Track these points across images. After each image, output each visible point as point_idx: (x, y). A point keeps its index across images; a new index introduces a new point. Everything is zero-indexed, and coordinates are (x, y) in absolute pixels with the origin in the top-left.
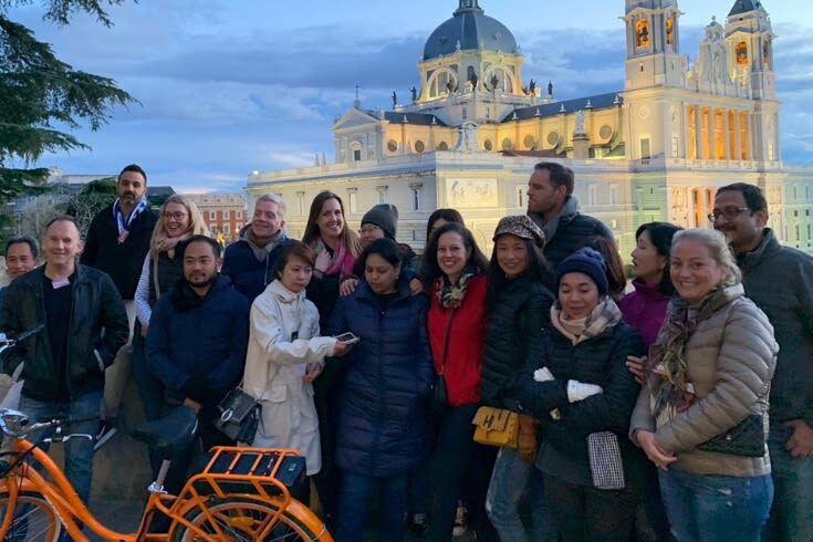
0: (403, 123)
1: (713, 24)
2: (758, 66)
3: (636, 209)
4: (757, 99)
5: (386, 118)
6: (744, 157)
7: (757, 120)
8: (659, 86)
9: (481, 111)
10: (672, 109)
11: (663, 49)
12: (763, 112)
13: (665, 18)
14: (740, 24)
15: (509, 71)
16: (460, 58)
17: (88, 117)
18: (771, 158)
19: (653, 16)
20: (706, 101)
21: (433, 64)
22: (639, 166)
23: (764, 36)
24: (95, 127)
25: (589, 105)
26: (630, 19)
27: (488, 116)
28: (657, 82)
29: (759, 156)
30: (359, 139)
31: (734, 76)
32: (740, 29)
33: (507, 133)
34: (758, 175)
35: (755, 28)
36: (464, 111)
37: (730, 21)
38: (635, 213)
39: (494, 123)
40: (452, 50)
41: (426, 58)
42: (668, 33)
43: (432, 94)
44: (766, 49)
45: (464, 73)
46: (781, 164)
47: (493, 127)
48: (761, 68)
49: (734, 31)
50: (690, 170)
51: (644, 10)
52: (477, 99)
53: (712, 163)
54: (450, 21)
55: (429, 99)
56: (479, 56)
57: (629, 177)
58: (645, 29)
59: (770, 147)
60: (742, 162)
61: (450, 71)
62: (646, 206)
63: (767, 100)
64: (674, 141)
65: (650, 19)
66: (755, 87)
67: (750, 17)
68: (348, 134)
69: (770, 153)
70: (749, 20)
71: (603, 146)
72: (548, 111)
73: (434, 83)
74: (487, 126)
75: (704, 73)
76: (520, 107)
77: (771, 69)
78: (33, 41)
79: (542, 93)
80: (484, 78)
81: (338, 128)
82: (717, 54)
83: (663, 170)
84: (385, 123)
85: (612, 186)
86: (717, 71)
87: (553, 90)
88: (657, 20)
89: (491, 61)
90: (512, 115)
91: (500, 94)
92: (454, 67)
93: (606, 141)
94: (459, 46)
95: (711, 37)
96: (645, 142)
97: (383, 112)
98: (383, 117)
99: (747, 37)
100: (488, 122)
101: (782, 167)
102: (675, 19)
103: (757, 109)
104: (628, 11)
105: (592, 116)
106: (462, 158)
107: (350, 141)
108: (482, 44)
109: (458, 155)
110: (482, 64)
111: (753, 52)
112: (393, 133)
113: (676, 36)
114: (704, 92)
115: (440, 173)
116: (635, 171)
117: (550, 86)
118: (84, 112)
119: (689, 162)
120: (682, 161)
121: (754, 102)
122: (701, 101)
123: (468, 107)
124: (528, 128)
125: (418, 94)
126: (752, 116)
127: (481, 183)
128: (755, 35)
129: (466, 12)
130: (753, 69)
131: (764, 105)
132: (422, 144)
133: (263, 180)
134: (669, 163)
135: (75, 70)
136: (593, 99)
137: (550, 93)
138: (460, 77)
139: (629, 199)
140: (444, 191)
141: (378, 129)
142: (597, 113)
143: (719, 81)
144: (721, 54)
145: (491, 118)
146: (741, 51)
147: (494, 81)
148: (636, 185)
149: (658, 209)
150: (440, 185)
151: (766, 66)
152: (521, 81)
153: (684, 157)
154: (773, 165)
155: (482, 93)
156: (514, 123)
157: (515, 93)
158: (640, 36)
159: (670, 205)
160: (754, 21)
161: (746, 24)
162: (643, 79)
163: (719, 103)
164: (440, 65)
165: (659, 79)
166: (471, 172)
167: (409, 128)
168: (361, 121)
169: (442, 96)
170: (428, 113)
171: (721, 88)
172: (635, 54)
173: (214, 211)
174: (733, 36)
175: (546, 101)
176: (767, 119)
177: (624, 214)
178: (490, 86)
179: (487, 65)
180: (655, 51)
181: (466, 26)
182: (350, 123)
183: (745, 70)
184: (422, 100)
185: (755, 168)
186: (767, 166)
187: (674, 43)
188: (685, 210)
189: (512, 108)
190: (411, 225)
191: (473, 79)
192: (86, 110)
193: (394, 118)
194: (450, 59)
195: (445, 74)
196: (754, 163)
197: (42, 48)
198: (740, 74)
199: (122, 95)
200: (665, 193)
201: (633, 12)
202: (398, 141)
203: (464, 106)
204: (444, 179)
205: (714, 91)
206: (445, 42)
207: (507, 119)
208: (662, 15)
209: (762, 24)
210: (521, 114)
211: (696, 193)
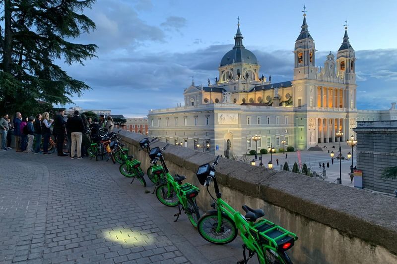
0: (211, 92)
1: (330, 54)
2: (348, 71)
3: (295, 126)
4: (347, 84)
5: (204, 90)
6: (341, 106)
7: (347, 93)
8: (306, 79)
9: (241, 87)
10: (311, 88)
11: (308, 64)
12: (349, 89)
13: (309, 52)
14: (343, 54)
15: (254, 71)
16: (234, 66)
17: (77, 93)
18: (352, 107)
19: (305, 51)
20: (326, 85)
21: (224, 68)
22: (297, 109)
23: (351, 59)
24: (79, 96)
25: (282, 85)
26: (296, 52)
27: (244, 89)
28: (305, 77)
29: (347, 106)
30: (194, 98)
31: (338, 75)
32: (342, 56)
33: (251, 96)
34: (346, 114)
35: (348, 56)
36: (235, 87)
37: (339, 53)
38: (295, 127)
39: (247, 92)
40: (232, 63)
41: (221, 66)
42: (310, 58)
43: (224, 80)
44: (352, 65)
45: (235, 72)
46: (356, 109)
47: (246, 93)
48: (350, 72)
49: (340, 57)
50: (317, 111)
51: (301, 49)
52: (240, 82)
53: (327, 109)
54: (231, 51)
55: (222, 82)
56: (241, 65)
57: (294, 113)
58: (302, 56)
59: (352, 103)
60: (340, 108)
61: (230, 71)
62: (299, 125)
63: (352, 85)
64: (311, 100)
65: (303, 53)
66: (347, 79)
67: (347, 51)
68: (189, 96)
69: (352, 105)
70: (346, 53)
71: (286, 102)
72: (267, 88)
73: (224, 75)
74: (244, 93)
75: (325, 73)
76: (257, 86)
77: (354, 72)
78: (61, 70)
79: (267, 80)
80: (244, 74)
81: (186, 93)
82: (331, 66)
83: (306, 111)
84: (203, 91)
85: (286, 117)
86: (331, 73)
87: (271, 79)
88: (306, 53)
89: (247, 67)
90: (253, 89)
91: (249, 80)
92: (232, 69)
93: (287, 100)
94: (234, 61)
95: (329, 60)
96: (300, 100)
97: (202, 87)
98: (202, 89)
99: (344, 59)
100: (244, 92)
101: (356, 111)
102: (313, 52)
103: (347, 87)
104: (296, 49)
105: (283, 90)
106: (225, 106)
107: (190, 98)
108: (243, 60)
109: (223, 105)
110: (243, 69)
111: (347, 65)
112: (206, 95)
113: (314, 59)
114: (325, 81)
115: (216, 111)
116: (296, 111)
117: (270, 77)
118: (76, 91)
119: (317, 108)
120: (314, 108)
121: (346, 85)
122: (323, 84)
123: (237, 86)
124: (259, 94)
125: (218, 80)
126: (345, 91)
127: (231, 115)
128: (348, 59)
129: (238, 47)
130: (347, 72)
131: (350, 86)
132: (218, 100)
133: (154, 113)
134: (308, 108)
135: (73, 79)
136: (283, 83)
137: (270, 80)
138: (234, 74)
139: (293, 122)
140: (217, 118)
141: (201, 94)
142: (285, 89)
143: (331, 77)
144: (333, 66)
145: (245, 90)
146: (342, 65)
147: (247, 75)
148: (296, 116)
149: (303, 126)
150: (215, 115)
151: (352, 71)
152: (258, 75)
153: (315, 106)
154: (352, 110)
155: (242, 80)
156: (254, 92)
157: (256, 80)
158: (299, 59)
159: (308, 125)
160: (348, 53)
161: (345, 54)
162: (300, 76)
163: (331, 85)
164: (227, 69)
165: (306, 76)
166: (228, 111)
167: (213, 93)
168: (194, 91)
169: (227, 81)
170: (221, 87)
171: (332, 79)
172: (298, 66)
173: (139, 125)
174: (340, 59)
175: (268, 83)
176: (351, 92)
177: (290, 127)
178: (246, 77)
179: (245, 69)
180: (305, 65)
181: (237, 53)
182: (190, 91)
183: (343, 72)
184: (219, 82)
185: (345, 111)
186: (350, 110)
187: (313, 62)
188: (314, 127)
189: (254, 86)
190: (205, 130)
191: (239, 75)
192: (77, 91)
193: (207, 89)
194: (230, 67)
195: (228, 72)
196: (345, 109)
197: (63, 72)
198: (341, 74)
199: (88, 87)
200: (306, 119)
201: (297, 50)
202: (209, 98)
203: (235, 85)
204: (217, 114)
205: (329, 81)
206: (228, 59)
207: (252, 91)
208: (308, 51)
209: (351, 54)
210: (257, 89)
211: (319, 120)
